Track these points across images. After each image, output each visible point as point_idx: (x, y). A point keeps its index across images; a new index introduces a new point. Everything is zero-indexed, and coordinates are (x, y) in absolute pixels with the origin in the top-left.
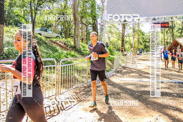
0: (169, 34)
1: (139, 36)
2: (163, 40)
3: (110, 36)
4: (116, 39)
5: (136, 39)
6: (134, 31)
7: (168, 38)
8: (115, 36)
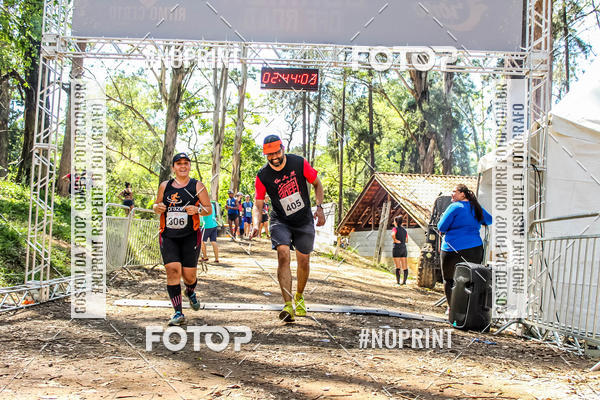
0: (360, 166)
1: (240, 162)
2: (337, 189)
3: (116, 156)
4: (139, 171)
5: (225, 177)
6: (219, 140)
7: (355, 182)
8: (136, 158)
